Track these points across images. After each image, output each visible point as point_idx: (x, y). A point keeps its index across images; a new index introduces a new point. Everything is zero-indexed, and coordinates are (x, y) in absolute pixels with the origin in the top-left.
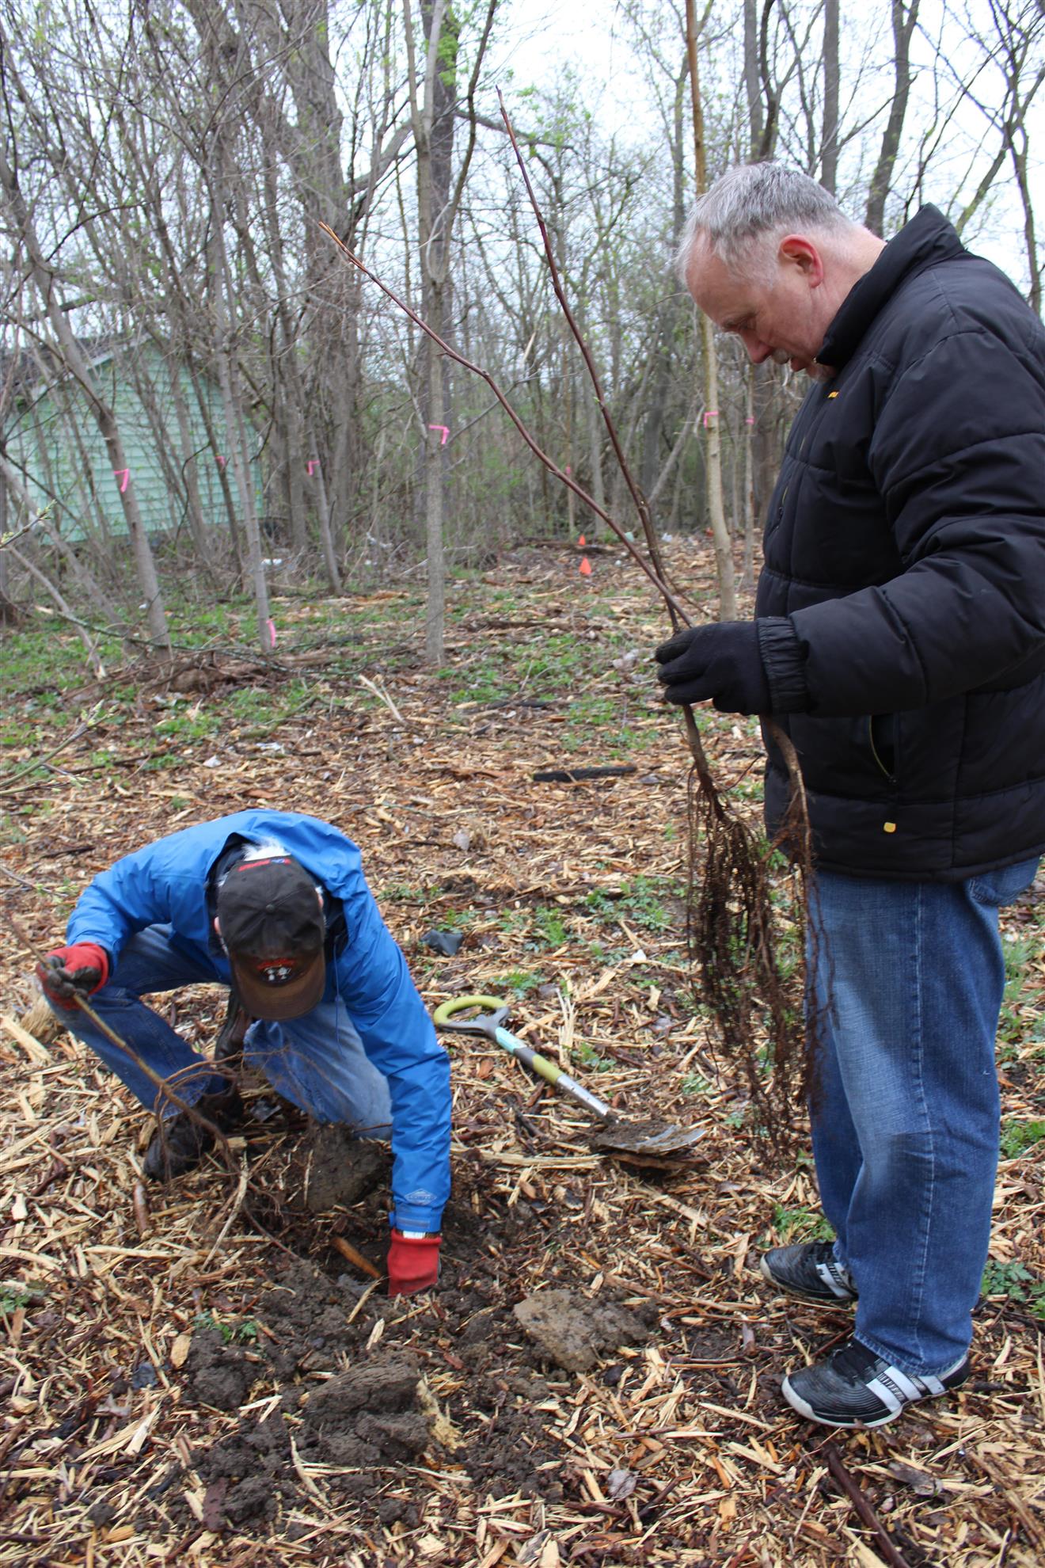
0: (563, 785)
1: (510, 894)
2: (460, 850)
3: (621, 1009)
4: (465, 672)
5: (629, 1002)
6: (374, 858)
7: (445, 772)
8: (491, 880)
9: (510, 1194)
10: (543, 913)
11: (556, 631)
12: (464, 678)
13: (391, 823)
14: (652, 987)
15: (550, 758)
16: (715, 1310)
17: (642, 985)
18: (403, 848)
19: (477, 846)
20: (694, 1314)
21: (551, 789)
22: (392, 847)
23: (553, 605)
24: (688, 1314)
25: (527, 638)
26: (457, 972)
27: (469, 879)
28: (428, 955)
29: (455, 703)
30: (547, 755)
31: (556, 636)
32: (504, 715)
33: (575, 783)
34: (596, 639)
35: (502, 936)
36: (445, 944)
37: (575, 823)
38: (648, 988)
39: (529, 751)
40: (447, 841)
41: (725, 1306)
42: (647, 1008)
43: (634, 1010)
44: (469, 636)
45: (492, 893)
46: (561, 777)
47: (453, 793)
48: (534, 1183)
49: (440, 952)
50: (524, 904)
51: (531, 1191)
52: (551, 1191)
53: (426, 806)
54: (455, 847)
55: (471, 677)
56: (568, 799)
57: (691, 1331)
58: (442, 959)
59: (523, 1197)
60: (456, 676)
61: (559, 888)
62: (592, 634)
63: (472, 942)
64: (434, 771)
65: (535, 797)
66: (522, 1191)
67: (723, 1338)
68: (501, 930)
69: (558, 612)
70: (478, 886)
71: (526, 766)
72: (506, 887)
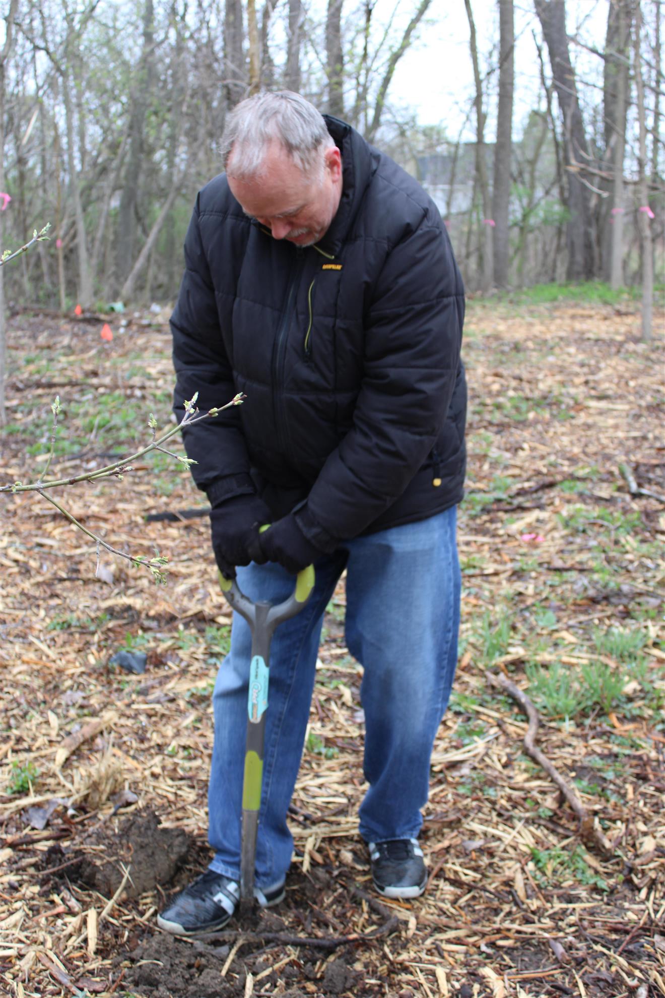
0: (175, 524)
1: (172, 619)
2: (105, 583)
3: (322, 706)
4: (32, 428)
5: (328, 700)
6: (23, 593)
7: (55, 517)
8: (150, 608)
9: (302, 863)
10: (211, 631)
11: (102, 390)
12: (32, 433)
13: (26, 563)
14: (342, 687)
15: (151, 502)
16: (519, 932)
17: (332, 686)
18: (49, 584)
19: (120, 578)
20: (506, 938)
21: (164, 528)
22: (38, 584)
23: (89, 367)
24: (501, 939)
25: (77, 396)
26: (153, 687)
27: (129, 608)
28: (120, 674)
29: (33, 456)
30: (147, 499)
31: (103, 395)
32: (84, 465)
33: (185, 522)
34: (143, 398)
35: (181, 653)
36: (134, 663)
37: (200, 556)
38: (337, 688)
39: (127, 496)
40: (91, 576)
41: (527, 928)
42: (343, 704)
43: (333, 706)
44: (19, 395)
45: (157, 618)
46: (170, 518)
47: (72, 534)
48: (320, 850)
49: (130, 670)
50: (187, 626)
51: (319, 858)
52: (337, 856)
53: (51, 547)
54: (99, 580)
55: (38, 432)
56: (182, 536)
57: (510, 951)
58: (133, 678)
59: (314, 864)
60: (24, 431)
61: (215, 611)
62: (138, 393)
63: (158, 661)
64: (44, 516)
65: (153, 535)
66: (312, 858)
67: (536, 954)
68: (180, 648)
69: (95, 374)
70: (139, 613)
71: (131, 509)
72: (167, 613)
